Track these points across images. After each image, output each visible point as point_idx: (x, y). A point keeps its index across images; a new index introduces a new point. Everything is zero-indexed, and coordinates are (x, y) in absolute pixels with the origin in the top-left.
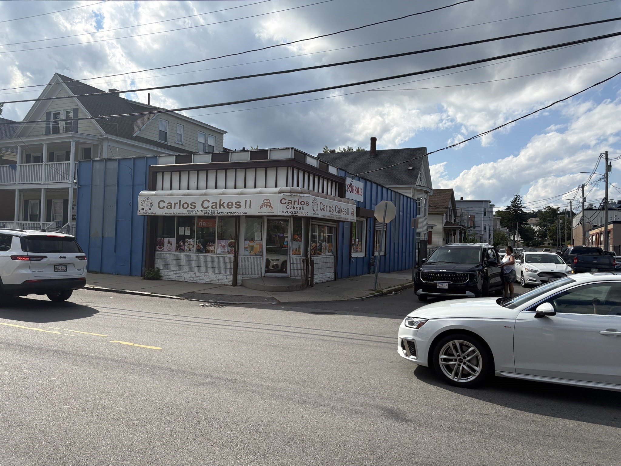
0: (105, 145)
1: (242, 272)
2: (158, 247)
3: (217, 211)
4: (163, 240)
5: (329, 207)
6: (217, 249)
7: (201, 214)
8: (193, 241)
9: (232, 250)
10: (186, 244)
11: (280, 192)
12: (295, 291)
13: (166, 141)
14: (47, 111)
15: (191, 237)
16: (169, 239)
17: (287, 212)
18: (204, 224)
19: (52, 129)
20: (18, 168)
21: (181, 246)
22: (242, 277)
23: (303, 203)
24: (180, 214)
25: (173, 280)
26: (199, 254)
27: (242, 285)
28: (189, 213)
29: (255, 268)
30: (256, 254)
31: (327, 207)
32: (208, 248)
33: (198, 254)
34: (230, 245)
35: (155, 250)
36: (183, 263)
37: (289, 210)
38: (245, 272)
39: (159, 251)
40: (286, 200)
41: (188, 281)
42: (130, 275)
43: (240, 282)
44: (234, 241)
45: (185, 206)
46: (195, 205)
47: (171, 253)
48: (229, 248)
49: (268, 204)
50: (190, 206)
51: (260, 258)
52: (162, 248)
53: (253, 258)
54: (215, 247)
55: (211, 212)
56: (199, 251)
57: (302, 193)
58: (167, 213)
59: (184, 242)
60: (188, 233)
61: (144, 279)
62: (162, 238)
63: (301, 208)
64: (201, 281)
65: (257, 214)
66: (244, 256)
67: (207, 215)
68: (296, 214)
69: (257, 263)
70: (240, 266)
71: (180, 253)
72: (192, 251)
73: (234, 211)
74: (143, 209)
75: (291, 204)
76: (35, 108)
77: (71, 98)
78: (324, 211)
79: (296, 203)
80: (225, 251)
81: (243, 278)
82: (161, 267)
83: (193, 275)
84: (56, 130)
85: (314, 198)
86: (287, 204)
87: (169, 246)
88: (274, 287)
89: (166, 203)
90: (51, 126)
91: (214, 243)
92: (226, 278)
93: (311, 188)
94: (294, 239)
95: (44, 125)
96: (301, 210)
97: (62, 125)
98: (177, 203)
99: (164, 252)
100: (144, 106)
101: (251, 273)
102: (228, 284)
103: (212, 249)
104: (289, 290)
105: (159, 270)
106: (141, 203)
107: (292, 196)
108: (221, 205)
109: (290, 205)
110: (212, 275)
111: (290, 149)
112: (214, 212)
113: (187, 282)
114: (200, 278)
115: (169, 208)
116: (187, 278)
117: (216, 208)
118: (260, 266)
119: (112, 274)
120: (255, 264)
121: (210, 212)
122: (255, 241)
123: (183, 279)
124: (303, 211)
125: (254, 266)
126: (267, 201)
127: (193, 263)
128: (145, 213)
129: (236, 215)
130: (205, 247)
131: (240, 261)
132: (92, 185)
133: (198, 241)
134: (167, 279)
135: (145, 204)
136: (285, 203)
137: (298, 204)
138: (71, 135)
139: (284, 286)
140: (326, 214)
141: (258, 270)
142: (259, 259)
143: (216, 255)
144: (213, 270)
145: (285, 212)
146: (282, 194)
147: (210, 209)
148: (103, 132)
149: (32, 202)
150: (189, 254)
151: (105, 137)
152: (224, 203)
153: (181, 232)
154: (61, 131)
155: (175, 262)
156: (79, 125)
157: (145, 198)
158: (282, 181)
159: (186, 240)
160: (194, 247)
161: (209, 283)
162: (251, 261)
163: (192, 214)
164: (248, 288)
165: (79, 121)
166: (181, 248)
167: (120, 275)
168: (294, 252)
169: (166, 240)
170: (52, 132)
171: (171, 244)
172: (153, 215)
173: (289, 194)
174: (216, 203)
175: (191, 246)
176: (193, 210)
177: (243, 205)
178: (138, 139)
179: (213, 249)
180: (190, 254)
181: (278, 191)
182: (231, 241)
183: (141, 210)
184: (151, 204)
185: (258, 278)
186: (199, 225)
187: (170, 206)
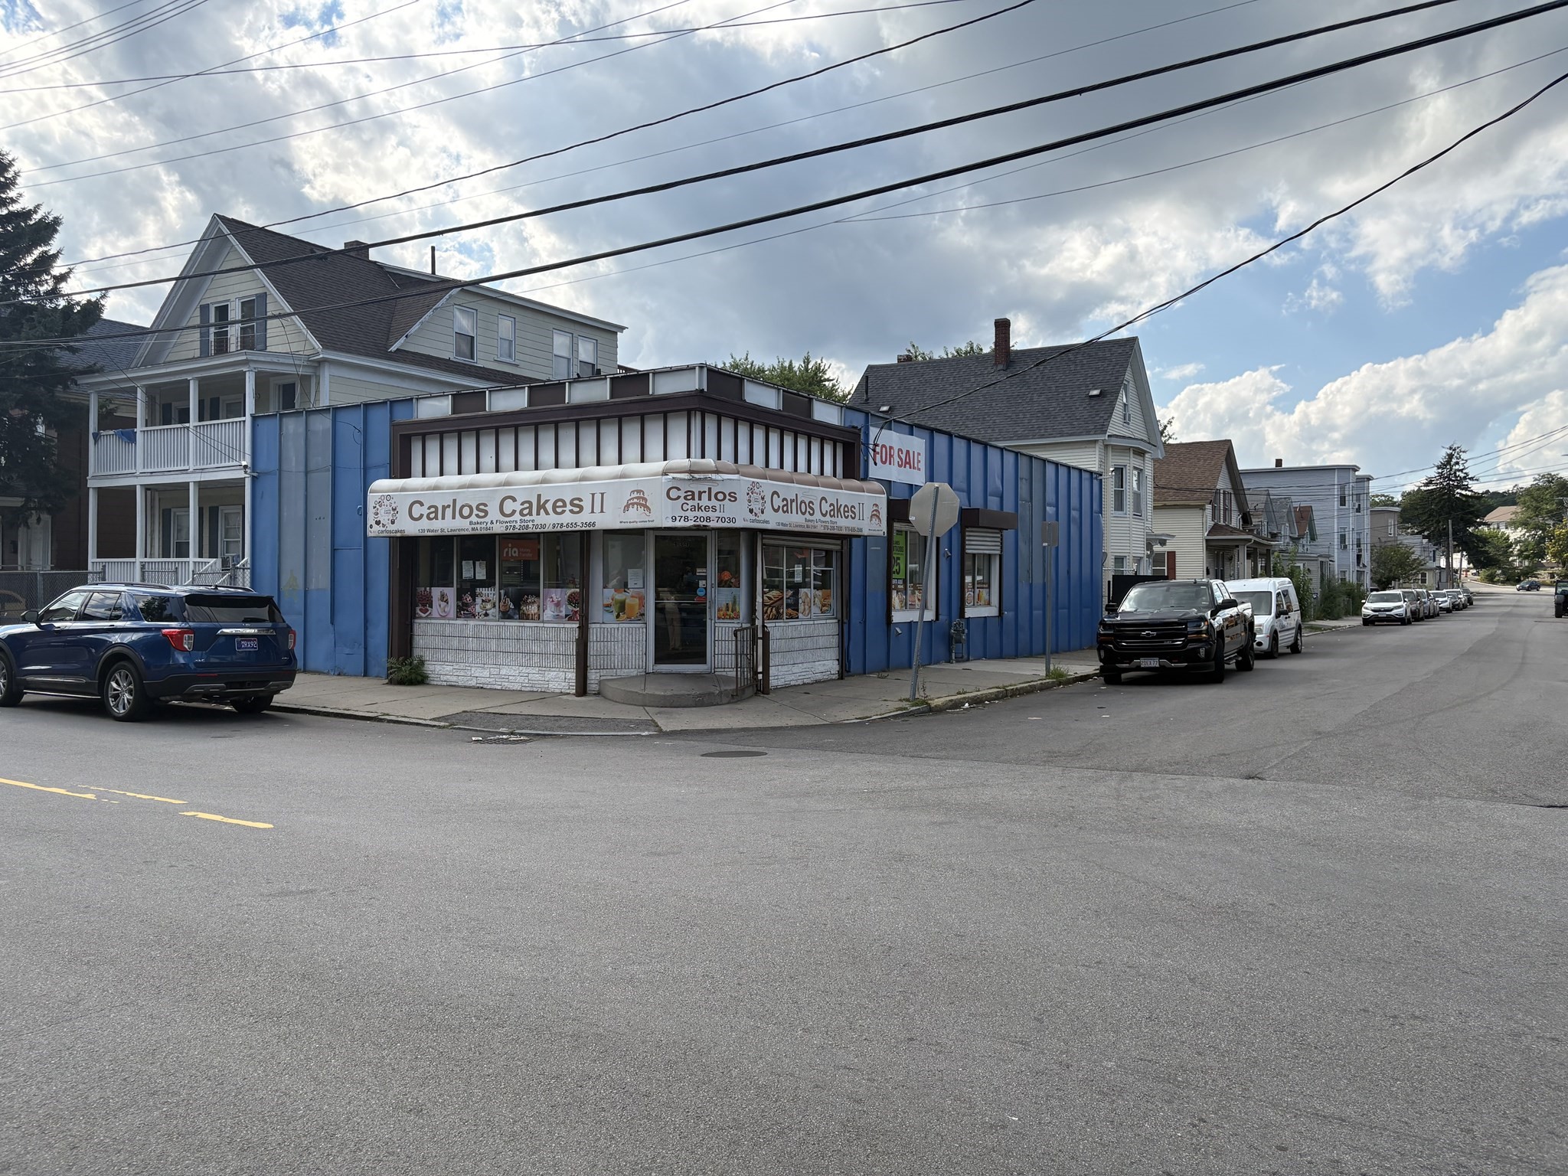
0: (327, 374)
1: (598, 664)
2: (420, 610)
3: (533, 521)
4: (430, 592)
5: (801, 502)
6: (544, 611)
7: (498, 529)
8: (490, 594)
9: (576, 612)
10: (479, 600)
11: (665, 473)
12: (718, 704)
13: (472, 358)
14: (201, 304)
15: (488, 583)
16: (441, 589)
17: (683, 518)
18: (515, 552)
19: (213, 344)
20: (139, 437)
21: (467, 605)
22: (598, 675)
23: (720, 496)
24: (455, 530)
25: (453, 683)
26: (506, 624)
27: (598, 694)
28: (473, 529)
29: (630, 653)
30: (630, 620)
31: (794, 504)
32: (525, 608)
33: (502, 624)
34: (571, 600)
35: (414, 616)
36: (472, 644)
37: (689, 514)
38: (605, 662)
39: (421, 618)
40: (679, 489)
41: (485, 686)
42: (364, 676)
43: (594, 686)
44: (578, 590)
45: (466, 511)
46: (485, 508)
47: (447, 622)
48: (570, 607)
49: (640, 501)
50: (475, 512)
51: (641, 630)
52: (428, 610)
53: (624, 629)
54: (539, 607)
55: (519, 523)
56: (506, 615)
57: (717, 472)
58: (428, 531)
59: (474, 596)
60: (481, 575)
61: (391, 682)
62: (428, 588)
63: (718, 508)
64: (511, 686)
65: (617, 526)
66: (603, 626)
67: (511, 531)
68: (705, 523)
69: (634, 640)
70: (593, 648)
71: (465, 622)
72: (490, 617)
73: (567, 520)
74: (378, 523)
75: (693, 499)
76: (176, 296)
77: (251, 271)
78: (784, 512)
79: (705, 496)
80: (561, 614)
81: (602, 678)
82: (427, 655)
83: (495, 673)
84: (222, 347)
85: (753, 482)
86: (682, 500)
87: (442, 606)
88: (665, 696)
89: (426, 506)
90: (212, 338)
91: (538, 596)
92: (562, 679)
93: (743, 457)
94: (722, 584)
95: (196, 335)
96: (717, 514)
97: (234, 332)
98: (449, 506)
99: (433, 621)
100: (421, 277)
101: (620, 664)
102: (568, 691)
103: (533, 609)
104: (702, 702)
105: (422, 663)
106: (375, 507)
107: (693, 480)
108: (541, 507)
109: (691, 503)
110: (534, 672)
111: (697, 368)
112: (526, 524)
113: (482, 688)
114: (510, 678)
115: (432, 519)
116: (483, 680)
117: (530, 514)
118: (641, 648)
119: (328, 674)
120: (630, 643)
121: (517, 524)
122: (628, 589)
123: (473, 683)
124: (721, 515)
125: (627, 648)
126: (638, 495)
127: (493, 644)
128: (382, 532)
129: (573, 529)
130: (518, 606)
131: (595, 638)
132: (280, 470)
133: (502, 592)
134: (439, 683)
135: (382, 511)
136: (679, 497)
137: (710, 499)
138: (244, 358)
139: (688, 695)
140: (794, 520)
141: (637, 656)
142: (637, 632)
143: (541, 625)
144: (536, 659)
145: (678, 518)
146: (671, 476)
147: (517, 517)
148: (318, 346)
149: (177, 514)
150: (484, 623)
151: (321, 356)
152: (547, 501)
153: (467, 574)
154: (232, 348)
155: (455, 643)
156: (268, 331)
157: (383, 498)
158: (678, 446)
159: (478, 590)
160: (494, 606)
161: (528, 689)
162: (620, 638)
163: (481, 530)
164: (610, 700)
165: (269, 322)
166: (467, 611)
167: (345, 675)
168: (722, 613)
169: (436, 592)
170: (213, 352)
171: (447, 601)
172: (399, 535)
173: (685, 476)
174: (530, 503)
175: (489, 606)
176: (482, 520)
177: (586, 504)
178: (402, 356)
179: (536, 611)
180: (488, 623)
181: (661, 470)
182: (573, 590)
183: (374, 525)
184: (394, 510)
185: (637, 676)
186: (505, 555)
187: (434, 513)
